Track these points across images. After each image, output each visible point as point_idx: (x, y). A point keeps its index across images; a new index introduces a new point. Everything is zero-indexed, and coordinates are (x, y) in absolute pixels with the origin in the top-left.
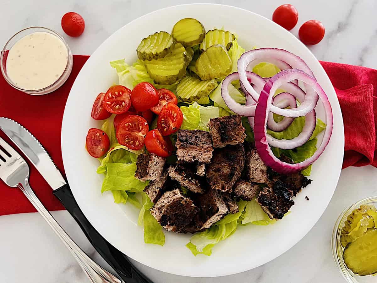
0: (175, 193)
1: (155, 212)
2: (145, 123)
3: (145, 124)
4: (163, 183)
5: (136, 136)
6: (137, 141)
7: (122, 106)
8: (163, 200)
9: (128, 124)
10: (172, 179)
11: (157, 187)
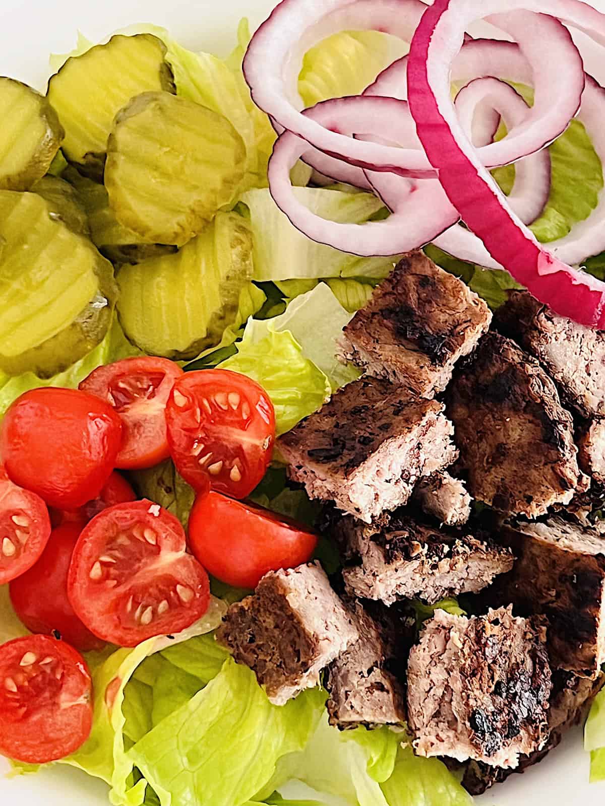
0: (440, 628)
1: (433, 739)
2: (150, 511)
3: (156, 514)
4: (374, 640)
5: (159, 573)
6: (179, 588)
7: (18, 532)
8: (424, 684)
9: (97, 565)
10: (388, 603)
11: (365, 671)
